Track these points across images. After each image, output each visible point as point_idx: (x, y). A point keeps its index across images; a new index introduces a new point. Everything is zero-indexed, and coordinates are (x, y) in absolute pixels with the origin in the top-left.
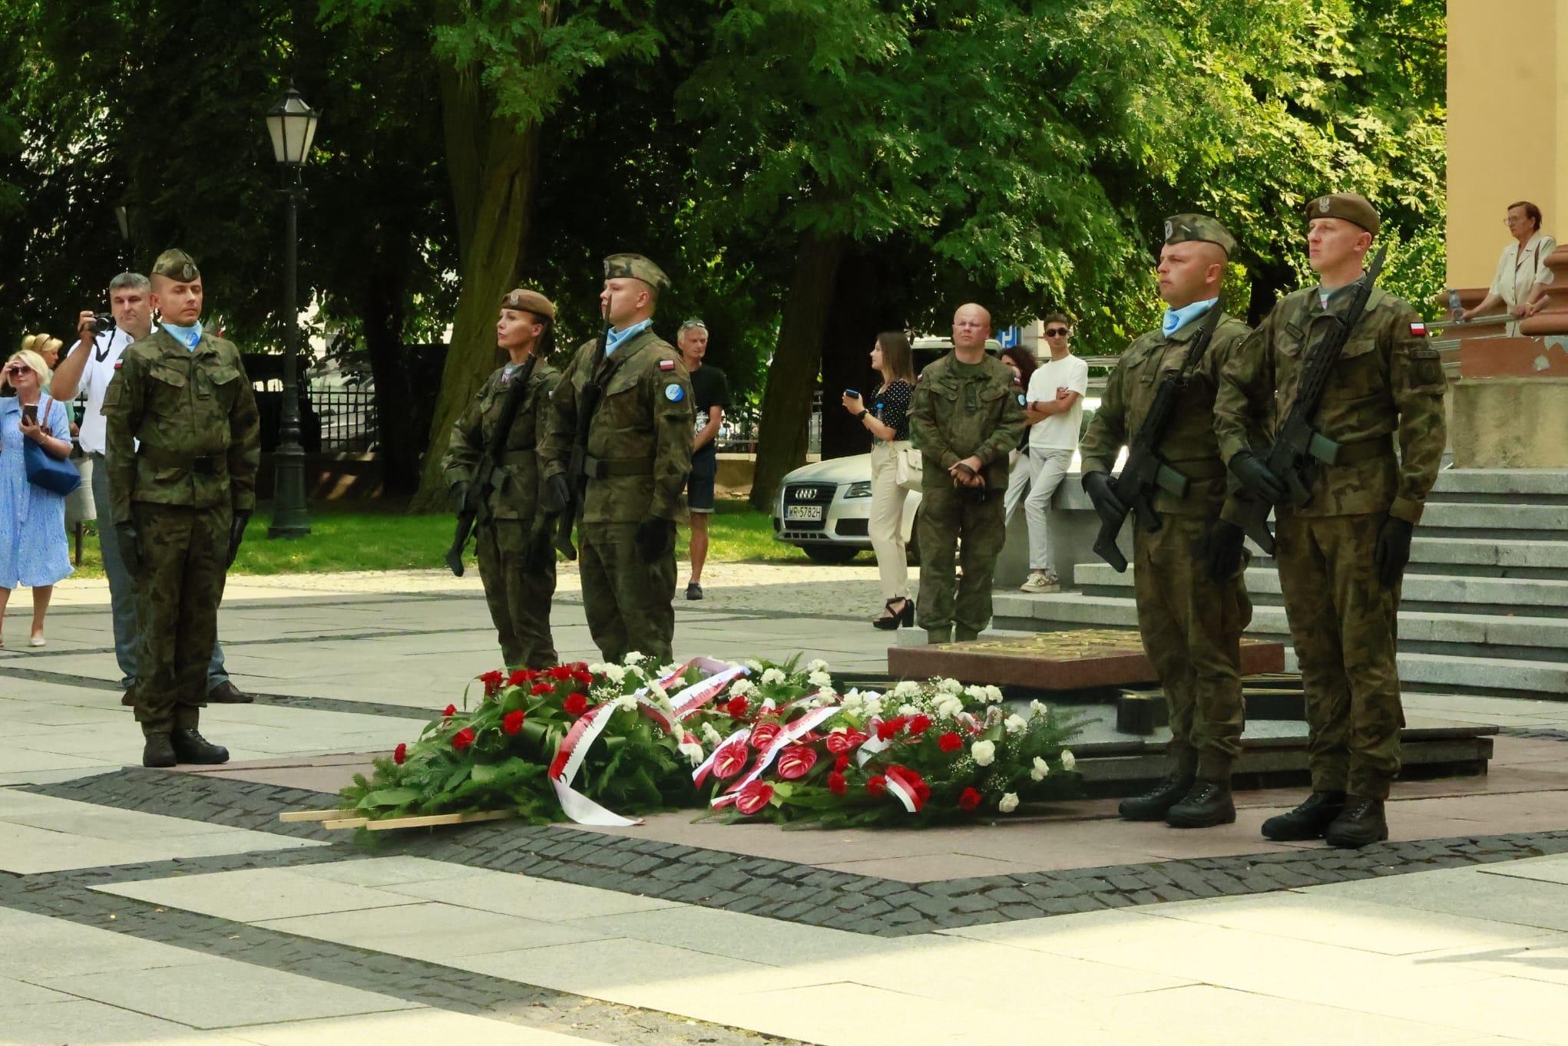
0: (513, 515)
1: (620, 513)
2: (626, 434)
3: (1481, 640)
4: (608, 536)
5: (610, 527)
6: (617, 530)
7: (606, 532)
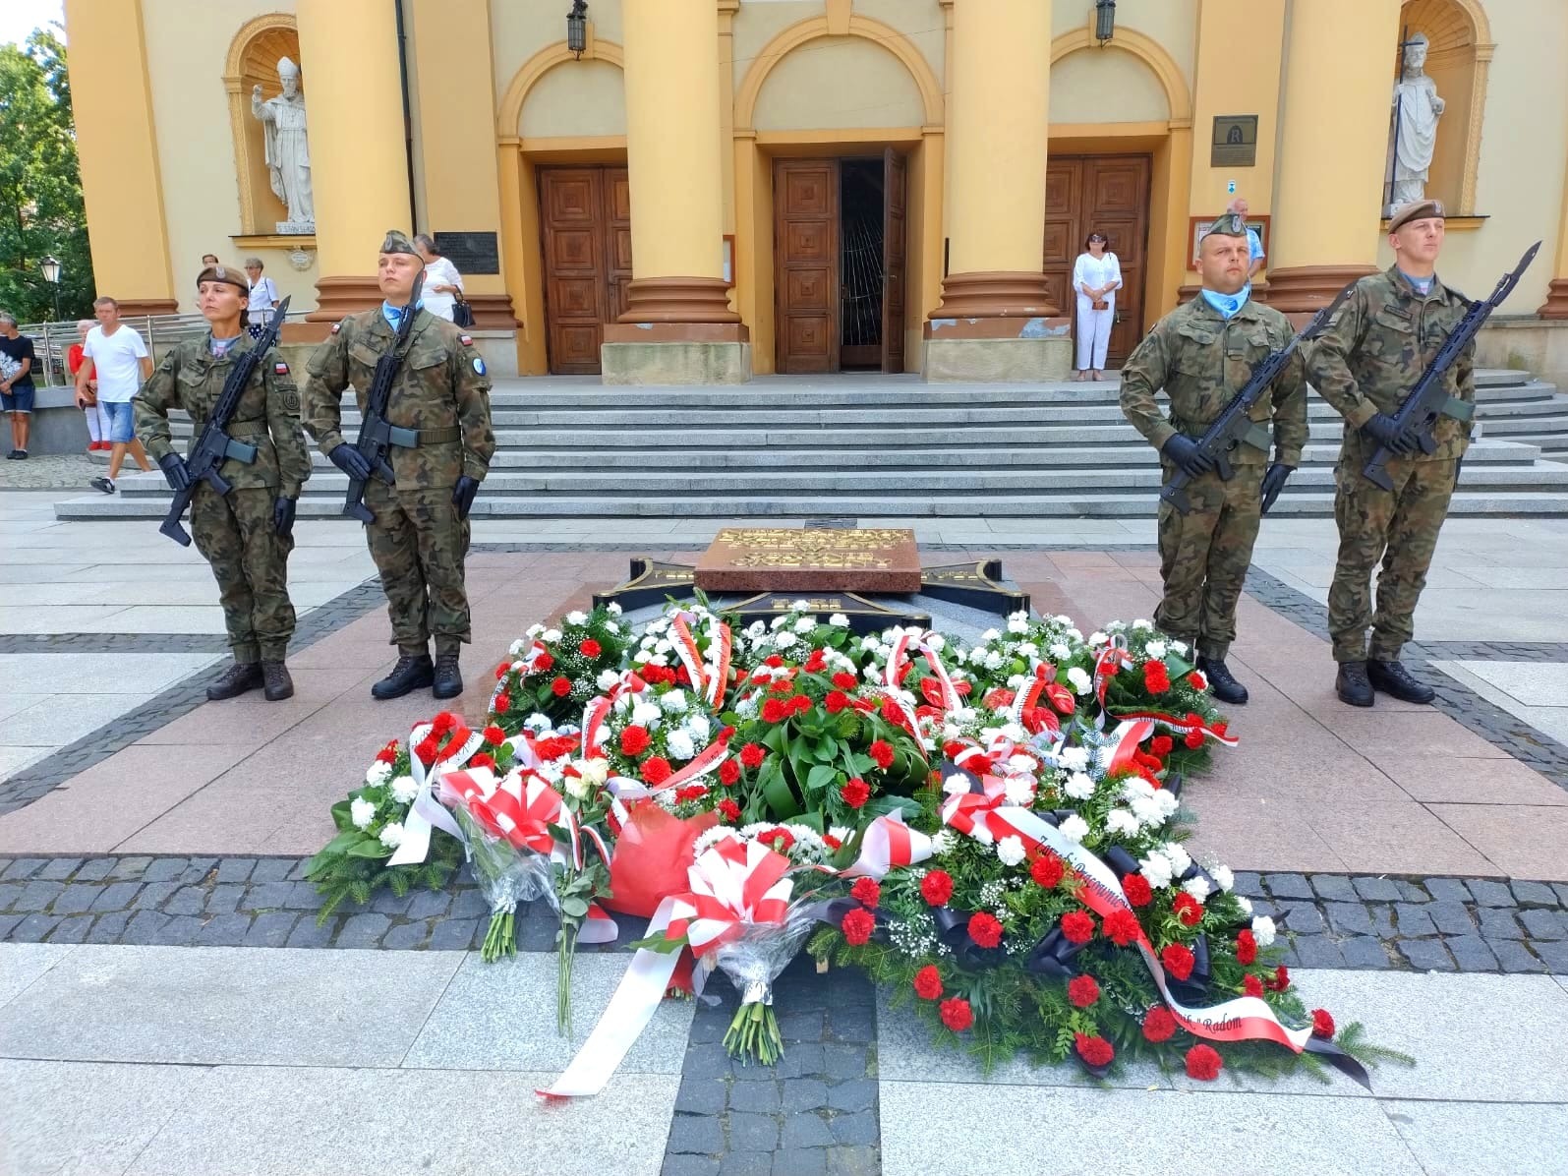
0: (260, 484)
1: (438, 480)
2: (436, 405)
3: (543, 487)
4: (426, 501)
5: (427, 493)
6: (435, 495)
7: (423, 497)
